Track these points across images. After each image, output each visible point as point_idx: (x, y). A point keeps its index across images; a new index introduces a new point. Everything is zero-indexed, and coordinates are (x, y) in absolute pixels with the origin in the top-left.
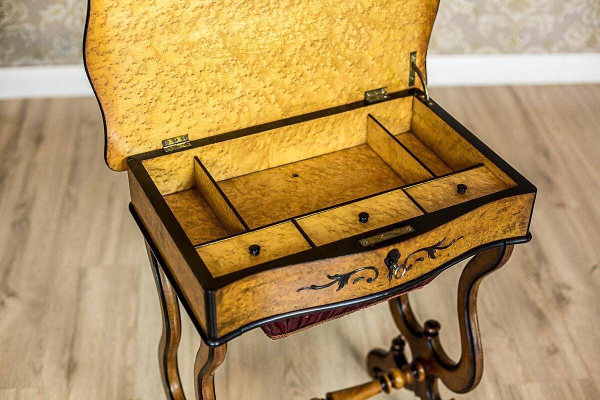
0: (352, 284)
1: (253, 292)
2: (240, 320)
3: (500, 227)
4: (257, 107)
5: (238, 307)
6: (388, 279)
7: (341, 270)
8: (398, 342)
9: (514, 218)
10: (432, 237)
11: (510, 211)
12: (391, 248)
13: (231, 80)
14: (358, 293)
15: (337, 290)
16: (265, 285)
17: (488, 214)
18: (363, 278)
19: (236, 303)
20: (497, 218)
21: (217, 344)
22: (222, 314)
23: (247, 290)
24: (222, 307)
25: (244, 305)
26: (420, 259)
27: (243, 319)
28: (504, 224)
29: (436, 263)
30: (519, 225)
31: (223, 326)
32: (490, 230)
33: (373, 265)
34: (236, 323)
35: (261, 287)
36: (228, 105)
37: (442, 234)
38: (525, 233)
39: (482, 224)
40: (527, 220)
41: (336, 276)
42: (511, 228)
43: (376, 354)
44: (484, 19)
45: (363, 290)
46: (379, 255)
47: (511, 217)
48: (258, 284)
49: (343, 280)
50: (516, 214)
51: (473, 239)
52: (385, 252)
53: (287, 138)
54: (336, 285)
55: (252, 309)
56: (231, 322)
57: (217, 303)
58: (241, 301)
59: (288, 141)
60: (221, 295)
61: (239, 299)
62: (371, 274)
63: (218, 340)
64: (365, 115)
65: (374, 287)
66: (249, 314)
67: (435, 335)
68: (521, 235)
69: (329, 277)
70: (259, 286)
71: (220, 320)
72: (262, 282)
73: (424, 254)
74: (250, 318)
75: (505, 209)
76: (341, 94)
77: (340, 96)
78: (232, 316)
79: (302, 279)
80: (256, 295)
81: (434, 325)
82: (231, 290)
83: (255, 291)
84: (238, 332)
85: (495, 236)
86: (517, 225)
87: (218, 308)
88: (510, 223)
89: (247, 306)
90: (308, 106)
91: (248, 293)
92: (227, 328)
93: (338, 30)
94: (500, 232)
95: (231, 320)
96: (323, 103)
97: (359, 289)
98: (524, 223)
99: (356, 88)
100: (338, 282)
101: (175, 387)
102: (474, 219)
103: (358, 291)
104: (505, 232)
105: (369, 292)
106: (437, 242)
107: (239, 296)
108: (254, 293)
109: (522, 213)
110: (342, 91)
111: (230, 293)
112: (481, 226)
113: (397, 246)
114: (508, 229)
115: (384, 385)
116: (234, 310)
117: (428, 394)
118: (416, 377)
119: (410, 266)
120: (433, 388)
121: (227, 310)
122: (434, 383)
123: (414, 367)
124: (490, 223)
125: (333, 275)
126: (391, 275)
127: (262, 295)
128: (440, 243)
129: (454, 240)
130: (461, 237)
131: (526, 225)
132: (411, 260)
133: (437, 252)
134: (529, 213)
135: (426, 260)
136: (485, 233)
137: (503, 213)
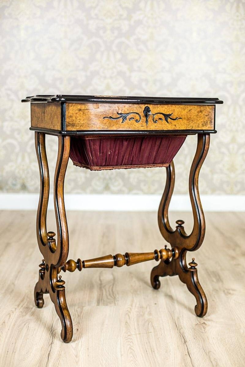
0: (128, 121)
2: (76, 126)
3: (200, 121)
5: (76, 118)
6: (146, 123)
7: (123, 111)
9: (206, 118)
10: (166, 109)
11: (204, 113)
12: (146, 105)
17: (193, 111)
18: (134, 118)
19: (75, 115)
20: (198, 115)
21: (65, 133)
23: (80, 110)
26: (160, 119)
27: (78, 126)
28: (202, 120)
29: (170, 127)
31: (69, 125)
32: (195, 122)
33: (138, 112)
34: (75, 127)
35: (86, 111)
37: (170, 109)
38: (213, 129)
39: (191, 115)
40: (213, 121)
41: (121, 114)
42: (205, 124)
44: (216, 176)
45: (134, 126)
46: (141, 107)
47: (205, 117)
48: (85, 109)
49: (124, 117)
50: (207, 115)
51: (188, 124)
52: (143, 106)
54: (121, 119)
55: (82, 122)
58: (78, 115)
60: (68, 106)
61: (76, 114)
62: (137, 117)
63: (66, 131)
65: (139, 126)
66: (81, 125)
68: (211, 129)
69: (118, 113)
72: (87, 108)
73: (162, 116)
74: (81, 127)
75: (201, 111)
78: (73, 121)
79: (105, 112)
80: (84, 115)
82: (73, 106)
83: (84, 112)
84: (76, 133)
86: (208, 122)
87: (67, 113)
88: (205, 120)
89: (80, 119)
91: (81, 112)
92: (70, 127)
94: (201, 125)
95: (72, 124)
102: (186, 110)
103: (132, 126)
104: (203, 125)
105: (137, 129)
106: (168, 113)
107: (77, 112)
108: (83, 113)
111: (72, 107)
112: (190, 117)
113: (149, 106)
114: (204, 124)
115: (156, 255)
116: (74, 118)
117: (180, 263)
118: (174, 255)
119: (156, 120)
120: (184, 258)
121: (71, 117)
122: (184, 256)
123: (173, 250)
124: (195, 117)
125: (120, 112)
126: (147, 121)
127: (87, 116)
128: (170, 115)
129: (177, 118)
130: (181, 118)
131: (213, 123)
132: (156, 117)
133: (169, 120)
134: (213, 116)
135: (164, 121)
136: (193, 123)
137: (201, 113)
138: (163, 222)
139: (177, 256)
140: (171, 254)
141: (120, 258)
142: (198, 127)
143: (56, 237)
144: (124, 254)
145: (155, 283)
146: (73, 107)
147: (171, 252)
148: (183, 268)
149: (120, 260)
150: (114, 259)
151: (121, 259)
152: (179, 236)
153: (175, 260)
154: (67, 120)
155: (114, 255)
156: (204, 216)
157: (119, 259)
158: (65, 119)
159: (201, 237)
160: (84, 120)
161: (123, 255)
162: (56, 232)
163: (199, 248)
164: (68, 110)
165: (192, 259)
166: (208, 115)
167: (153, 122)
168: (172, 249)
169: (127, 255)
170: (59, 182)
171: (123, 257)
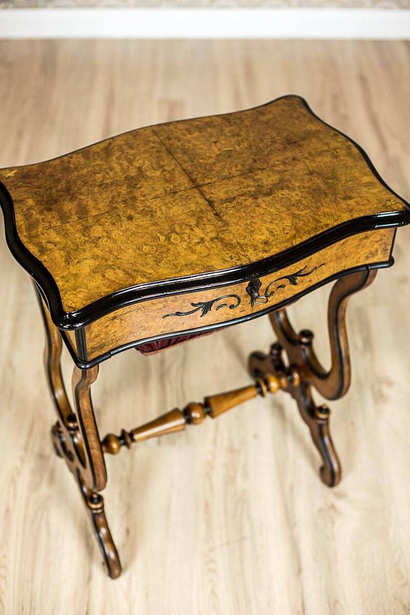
0: (215, 311)
1: (121, 319)
2: (108, 346)
3: (362, 253)
5: (107, 333)
6: (250, 305)
7: (203, 298)
8: (277, 347)
9: (376, 245)
10: (293, 266)
11: (372, 238)
14: (221, 318)
15: (201, 316)
16: (131, 313)
17: (349, 243)
18: (226, 305)
19: (104, 330)
20: (359, 245)
21: (88, 366)
22: (92, 340)
23: (115, 317)
24: (91, 334)
25: (112, 331)
26: (281, 286)
27: (112, 343)
28: (366, 251)
29: (298, 289)
30: (381, 251)
31: (93, 350)
32: (353, 256)
34: (106, 347)
35: (128, 314)
37: (303, 262)
38: (387, 259)
39: (344, 251)
40: (389, 247)
41: (200, 303)
42: (373, 254)
43: (256, 356)
45: (226, 316)
47: (373, 245)
48: (125, 312)
49: (207, 307)
50: (378, 241)
51: (336, 265)
54: (200, 312)
55: (120, 335)
56: (100, 347)
58: (109, 328)
61: (107, 326)
62: (234, 301)
63: (89, 363)
65: (236, 312)
66: (117, 339)
67: (309, 344)
68: (384, 260)
69: (193, 304)
70: (126, 314)
71: (89, 345)
72: (129, 310)
73: (286, 281)
74: (118, 342)
78: (101, 341)
79: (167, 307)
80: (123, 321)
81: (308, 334)
84: (108, 355)
85: (357, 262)
86: (379, 251)
87: (87, 335)
88: (372, 249)
89: (115, 332)
91: (115, 321)
92: (97, 352)
94: (363, 258)
95: (101, 345)
97: (222, 315)
98: (386, 250)
100: (201, 309)
101: (59, 393)
102: (335, 248)
104: (367, 258)
105: (232, 317)
106: (298, 270)
107: (108, 323)
109: (383, 241)
112: (343, 254)
114: (370, 255)
115: (259, 390)
116: (103, 336)
119: (272, 292)
120: (308, 395)
121: (96, 337)
124: (353, 250)
125: (197, 303)
126: (253, 301)
127: (130, 321)
128: (301, 271)
129: (315, 267)
130: (323, 264)
132: (272, 288)
133: (299, 279)
134: (391, 240)
135: (288, 286)
136: (348, 259)
137: (366, 240)
140: (286, 381)
141: (195, 412)
144: (202, 401)
147: (286, 378)
149: (196, 415)
150: (184, 417)
157: (193, 414)
158: (84, 346)
160: (123, 330)
164: (89, 330)
166: (381, 240)
169: (207, 402)
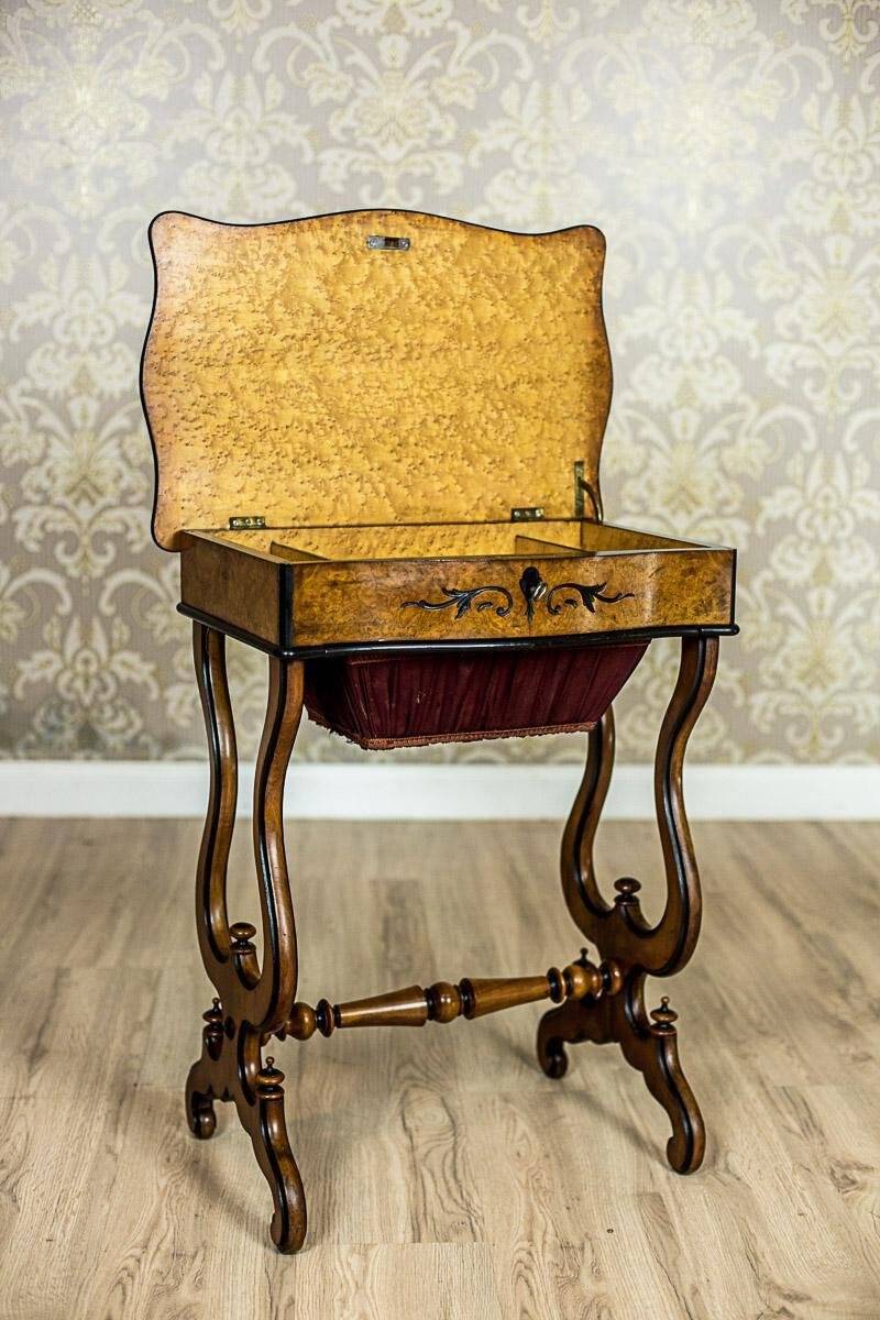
0: (475, 612)
1: (343, 590)
2: (323, 633)
3: (689, 600)
4: (360, 498)
5: (322, 609)
6: (526, 617)
7: (460, 582)
9: (708, 591)
10: (587, 571)
11: (700, 575)
12: (528, 565)
13: (327, 447)
14: (486, 630)
15: (457, 617)
16: (358, 585)
17: (667, 572)
18: (491, 604)
19: (319, 599)
20: (682, 582)
21: (291, 654)
22: (301, 608)
23: (334, 584)
24: (301, 595)
25: (330, 608)
26: (571, 602)
27: (328, 632)
28: (695, 598)
29: (596, 622)
30: (718, 603)
31: (302, 629)
32: (675, 602)
33: (504, 586)
34: (319, 635)
35: (353, 586)
36: (321, 485)
37: (600, 571)
38: (727, 621)
40: (728, 598)
41: (454, 592)
42: (705, 607)
45: (491, 627)
46: (511, 571)
47: (704, 588)
48: (349, 580)
49: (464, 601)
50: (710, 583)
52: (520, 569)
53: (401, 546)
54: (455, 608)
55: (341, 620)
56: (311, 629)
57: (296, 585)
58: (327, 600)
59: (403, 550)
60: (301, 575)
61: (323, 596)
62: (502, 600)
63: (293, 649)
64: (511, 536)
65: (508, 627)
66: (336, 627)
68: (722, 620)
69: (444, 591)
70: (351, 583)
72: (355, 578)
73: (577, 595)
74: (337, 635)
75: (692, 571)
76: (477, 504)
77: (476, 508)
78: (313, 619)
79: (408, 587)
80: (346, 597)
82: (313, 575)
83: (346, 590)
84: (321, 650)
86: (714, 602)
87: (296, 595)
88: (703, 597)
89: (334, 611)
90: (432, 513)
91: (335, 590)
92: (306, 636)
93: (471, 406)
94: (691, 611)
95: (312, 626)
96: (452, 513)
97: (487, 624)
98: (726, 602)
99: (499, 500)
100: (457, 603)
103: (486, 626)
104: (698, 612)
105: (500, 634)
107: (325, 590)
108: (344, 593)
109: (719, 583)
110: (479, 499)
111: (311, 578)
113: (536, 565)
114: (702, 608)
115: (554, 985)
116: (316, 609)
117: (627, 1009)
118: (607, 984)
119: (558, 607)
120: (636, 996)
121: (308, 605)
122: (636, 988)
123: (605, 969)
124: (674, 589)
125: (450, 587)
126: (530, 612)
127: (355, 600)
128: (599, 588)
129: (620, 594)
130: (630, 595)
131: (728, 605)
132: (557, 597)
133: (596, 603)
134: (729, 583)
135: (582, 608)
136: (668, 606)
137: (691, 577)
138: (577, 878)
139: (617, 985)
140: (598, 980)
141: (446, 998)
142: (684, 616)
143: (258, 940)
144: (458, 984)
145: (550, 1060)
146: (315, 577)
147: (598, 976)
148: (634, 1025)
149: (446, 1002)
150: (427, 1001)
151: (449, 1000)
152: (625, 928)
153: (612, 997)
154: (297, 616)
155: (428, 987)
156: (697, 876)
157: (443, 1000)
158: (290, 614)
159: (688, 939)
160: (344, 613)
161: (455, 986)
162: (259, 926)
163: (679, 970)
164: (299, 588)
165: (662, 1000)
166: (715, 581)
167: (547, 612)
168: (602, 965)
169: (466, 987)
170: (269, 787)
171: (455, 992)
